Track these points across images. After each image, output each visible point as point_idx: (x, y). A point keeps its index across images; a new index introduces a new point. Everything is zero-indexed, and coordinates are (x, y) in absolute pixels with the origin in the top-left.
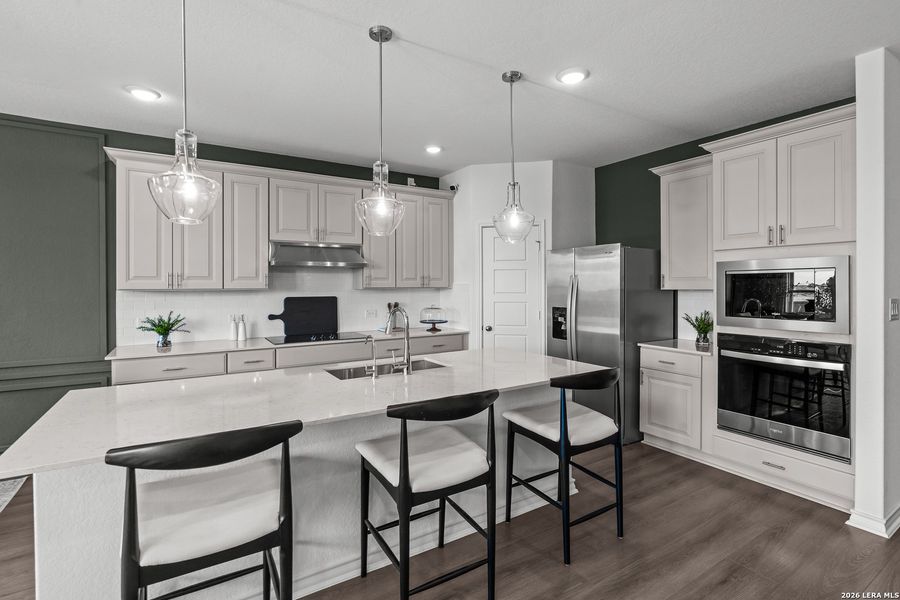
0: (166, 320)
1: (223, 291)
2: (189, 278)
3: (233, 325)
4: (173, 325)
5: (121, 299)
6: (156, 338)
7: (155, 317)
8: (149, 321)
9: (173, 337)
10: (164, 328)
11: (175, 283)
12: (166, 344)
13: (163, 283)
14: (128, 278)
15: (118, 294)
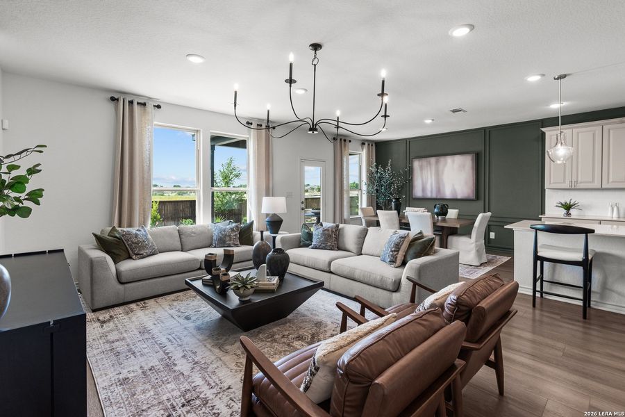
0: (568, 202)
1: (602, 189)
2: (581, 183)
3: (610, 208)
4: (572, 206)
5: (548, 193)
6: (563, 211)
7: (563, 202)
8: (560, 203)
9: (571, 211)
10: (568, 207)
11: (573, 185)
12: (568, 214)
13: (567, 185)
14: (550, 183)
15: (547, 190)
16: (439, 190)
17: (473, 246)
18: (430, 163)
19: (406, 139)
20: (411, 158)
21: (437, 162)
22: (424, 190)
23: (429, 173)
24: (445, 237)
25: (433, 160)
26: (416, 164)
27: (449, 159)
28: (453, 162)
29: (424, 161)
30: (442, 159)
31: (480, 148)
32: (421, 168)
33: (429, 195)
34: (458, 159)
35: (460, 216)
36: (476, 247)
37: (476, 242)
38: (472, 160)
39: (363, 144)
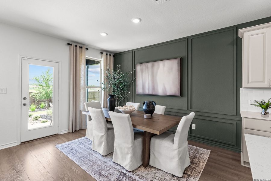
5: (242, 92)
12: (266, 113)
13: (266, 84)
14: (248, 83)
16: (154, 89)
17: (176, 152)
18: (147, 67)
19: (132, 51)
20: (135, 64)
21: (153, 66)
22: (143, 88)
23: (147, 75)
24: (147, 139)
25: (150, 65)
26: (139, 68)
27: (161, 63)
28: (164, 65)
29: (144, 66)
30: (156, 64)
31: (184, 54)
32: (142, 71)
33: (147, 92)
34: (168, 63)
35: (167, 113)
36: (179, 154)
37: (179, 148)
38: (178, 63)
39: (102, 53)
